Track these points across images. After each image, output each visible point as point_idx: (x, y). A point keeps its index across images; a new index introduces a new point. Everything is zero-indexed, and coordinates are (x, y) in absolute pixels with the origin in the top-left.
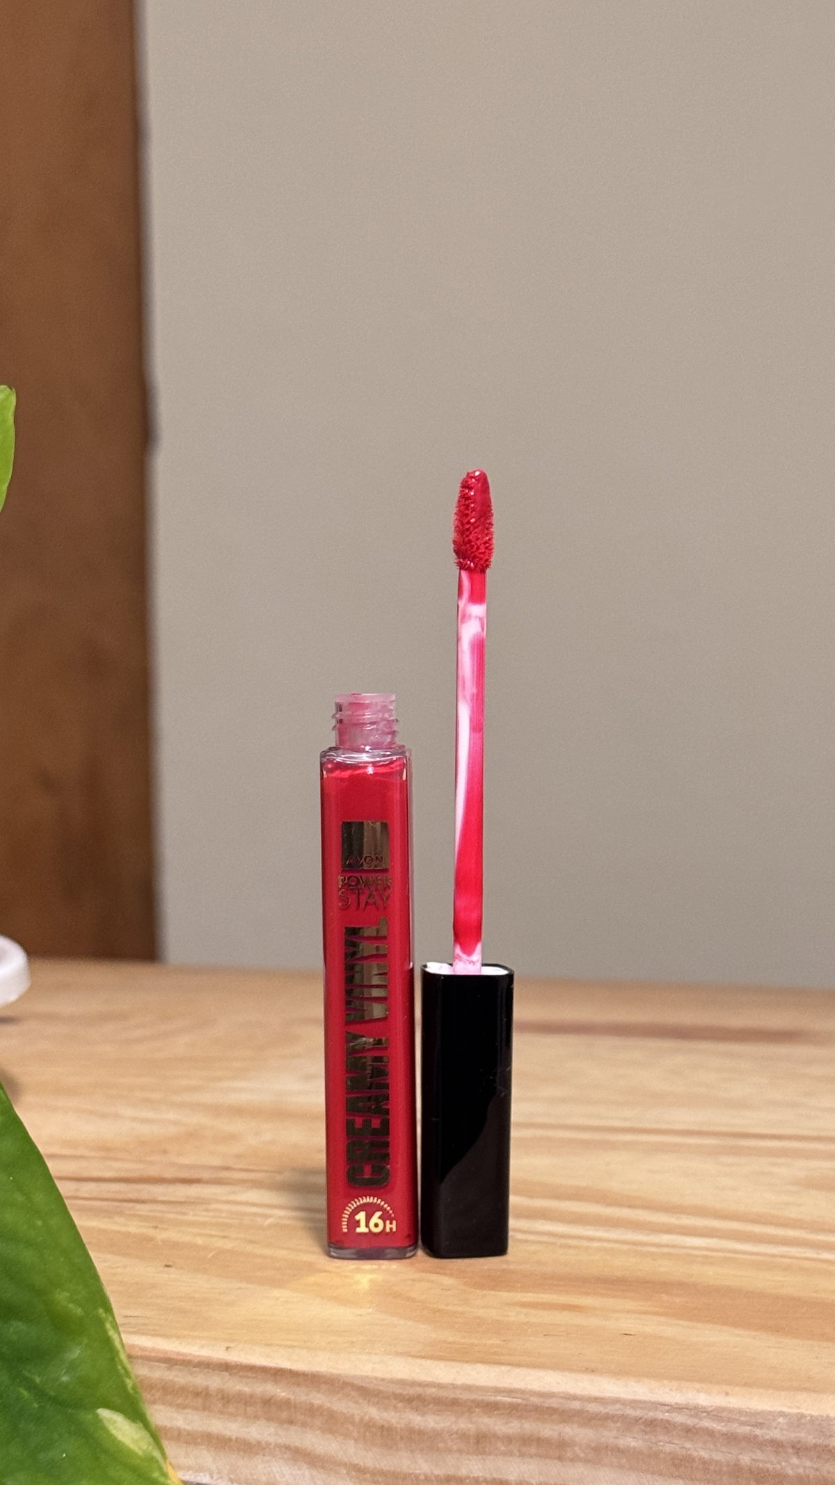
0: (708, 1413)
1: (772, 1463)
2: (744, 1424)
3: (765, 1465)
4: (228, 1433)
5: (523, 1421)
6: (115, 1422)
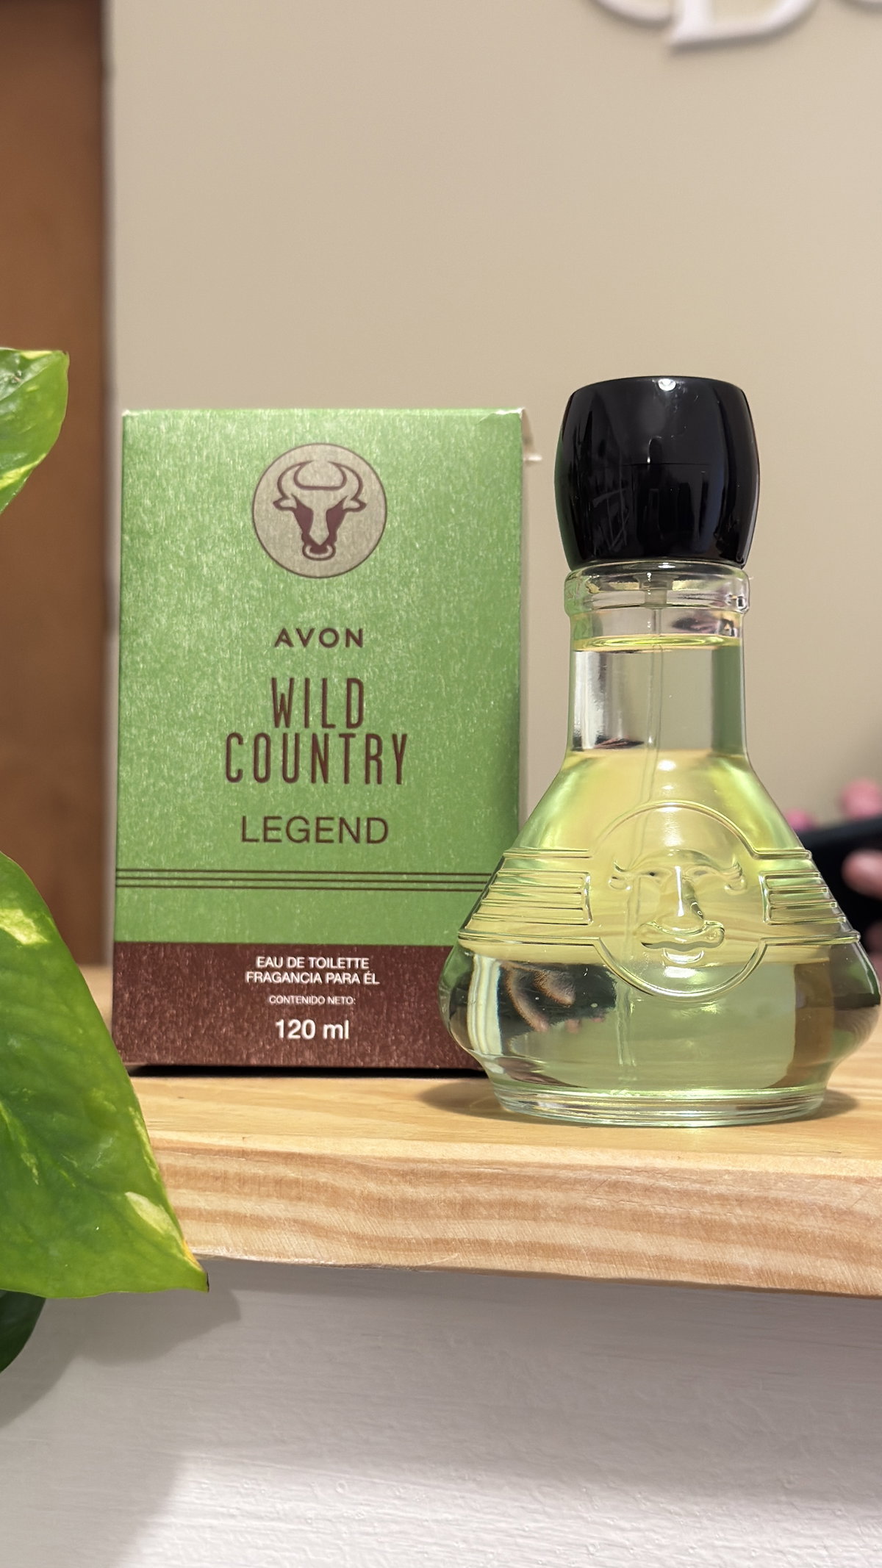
0: (664, 1174)
1: (719, 1215)
2: (695, 1181)
3: (713, 1217)
4: (242, 1211)
5: (503, 1188)
6: (141, 1204)
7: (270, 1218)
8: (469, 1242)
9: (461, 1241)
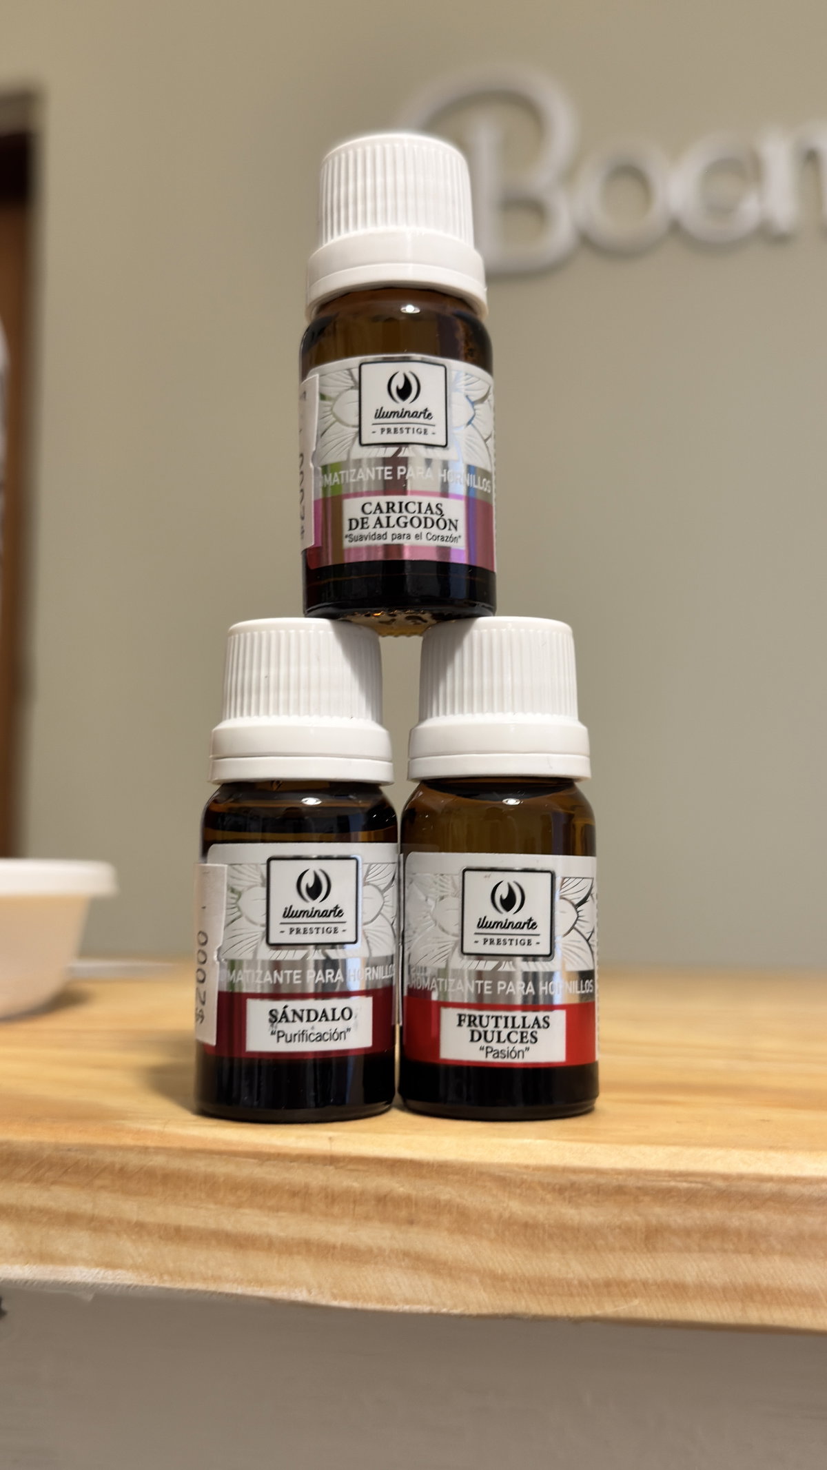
4: (330, 1239)
7: (370, 1251)
8: (656, 1283)
9: (645, 1284)
